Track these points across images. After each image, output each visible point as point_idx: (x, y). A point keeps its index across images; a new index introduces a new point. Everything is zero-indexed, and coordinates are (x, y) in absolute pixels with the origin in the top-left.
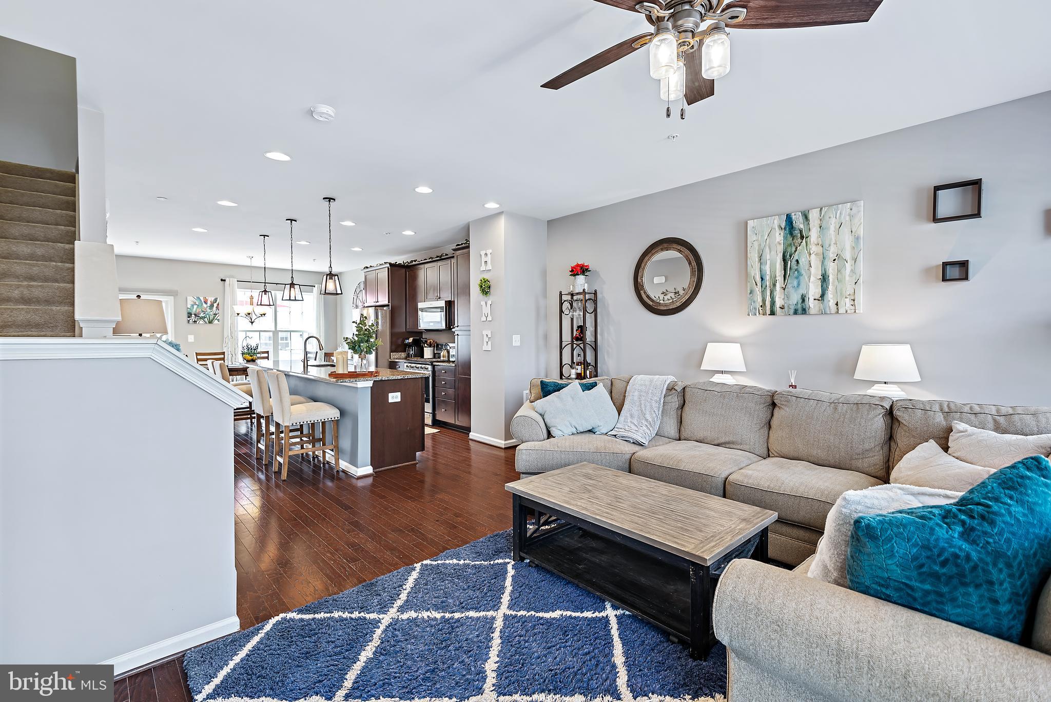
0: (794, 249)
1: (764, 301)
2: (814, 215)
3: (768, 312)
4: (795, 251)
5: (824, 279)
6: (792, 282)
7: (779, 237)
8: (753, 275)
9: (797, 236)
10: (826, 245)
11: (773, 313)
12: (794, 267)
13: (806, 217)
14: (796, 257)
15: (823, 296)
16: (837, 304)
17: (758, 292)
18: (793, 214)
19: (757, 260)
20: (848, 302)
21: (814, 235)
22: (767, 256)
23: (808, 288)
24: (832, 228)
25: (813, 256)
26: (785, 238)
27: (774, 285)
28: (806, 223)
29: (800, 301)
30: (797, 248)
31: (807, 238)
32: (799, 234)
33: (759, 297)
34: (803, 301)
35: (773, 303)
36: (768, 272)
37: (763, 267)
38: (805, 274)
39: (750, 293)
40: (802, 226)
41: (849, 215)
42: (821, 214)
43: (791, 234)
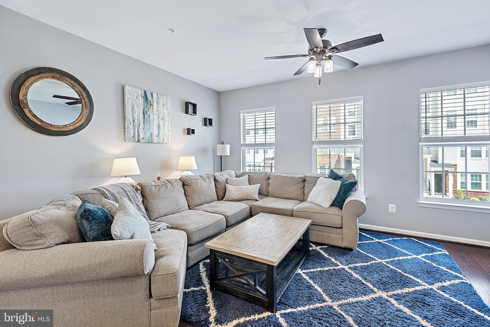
0: (147, 109)
1: (134, 134)
2: (155, 95)
3: (137, 140)
4: (148, 111)
5: (159, 127)
6: (147, 126)
7: (141, 101)
8: (129, 118)
9: (149, 104)
10: (159, 112)
11: (139, 141)
12: (148, 119)
13: (152, 96)
14: (148, 114)
15: (159, 134)
16: (163, 139)
17: (132, 129)
18: (147, 91)
19: (131, 110)
20: (167, 139)
21: (155, 104)
22: (136, 109)
23: (153, 130)
24: (161, 104)
25: (155, 115)
26: (144, 103)
27: (139, 126)
28: (152, 98)
29: (150, 136)
30: (149, 109)
31: (153, 106)
32: (150, 103)
33: (132, 131)
34: (152, 136)
35: (139, 136)
36: (136, 118)
37: (134, 115)
38: (152, 123)
39: (127, 128)
40: (150, 99)
41: (166, 102)
42: (157, 96)
43: (146, 101)
